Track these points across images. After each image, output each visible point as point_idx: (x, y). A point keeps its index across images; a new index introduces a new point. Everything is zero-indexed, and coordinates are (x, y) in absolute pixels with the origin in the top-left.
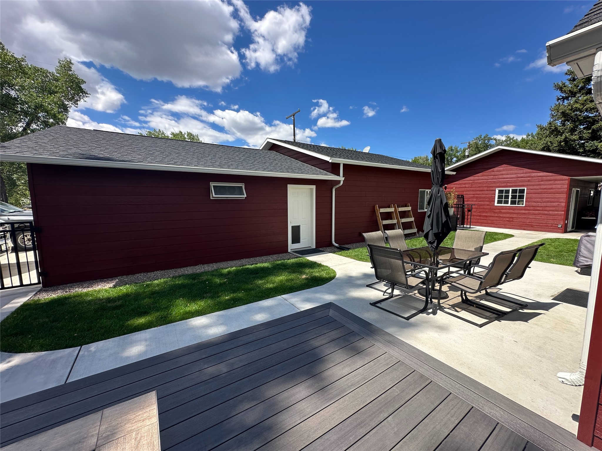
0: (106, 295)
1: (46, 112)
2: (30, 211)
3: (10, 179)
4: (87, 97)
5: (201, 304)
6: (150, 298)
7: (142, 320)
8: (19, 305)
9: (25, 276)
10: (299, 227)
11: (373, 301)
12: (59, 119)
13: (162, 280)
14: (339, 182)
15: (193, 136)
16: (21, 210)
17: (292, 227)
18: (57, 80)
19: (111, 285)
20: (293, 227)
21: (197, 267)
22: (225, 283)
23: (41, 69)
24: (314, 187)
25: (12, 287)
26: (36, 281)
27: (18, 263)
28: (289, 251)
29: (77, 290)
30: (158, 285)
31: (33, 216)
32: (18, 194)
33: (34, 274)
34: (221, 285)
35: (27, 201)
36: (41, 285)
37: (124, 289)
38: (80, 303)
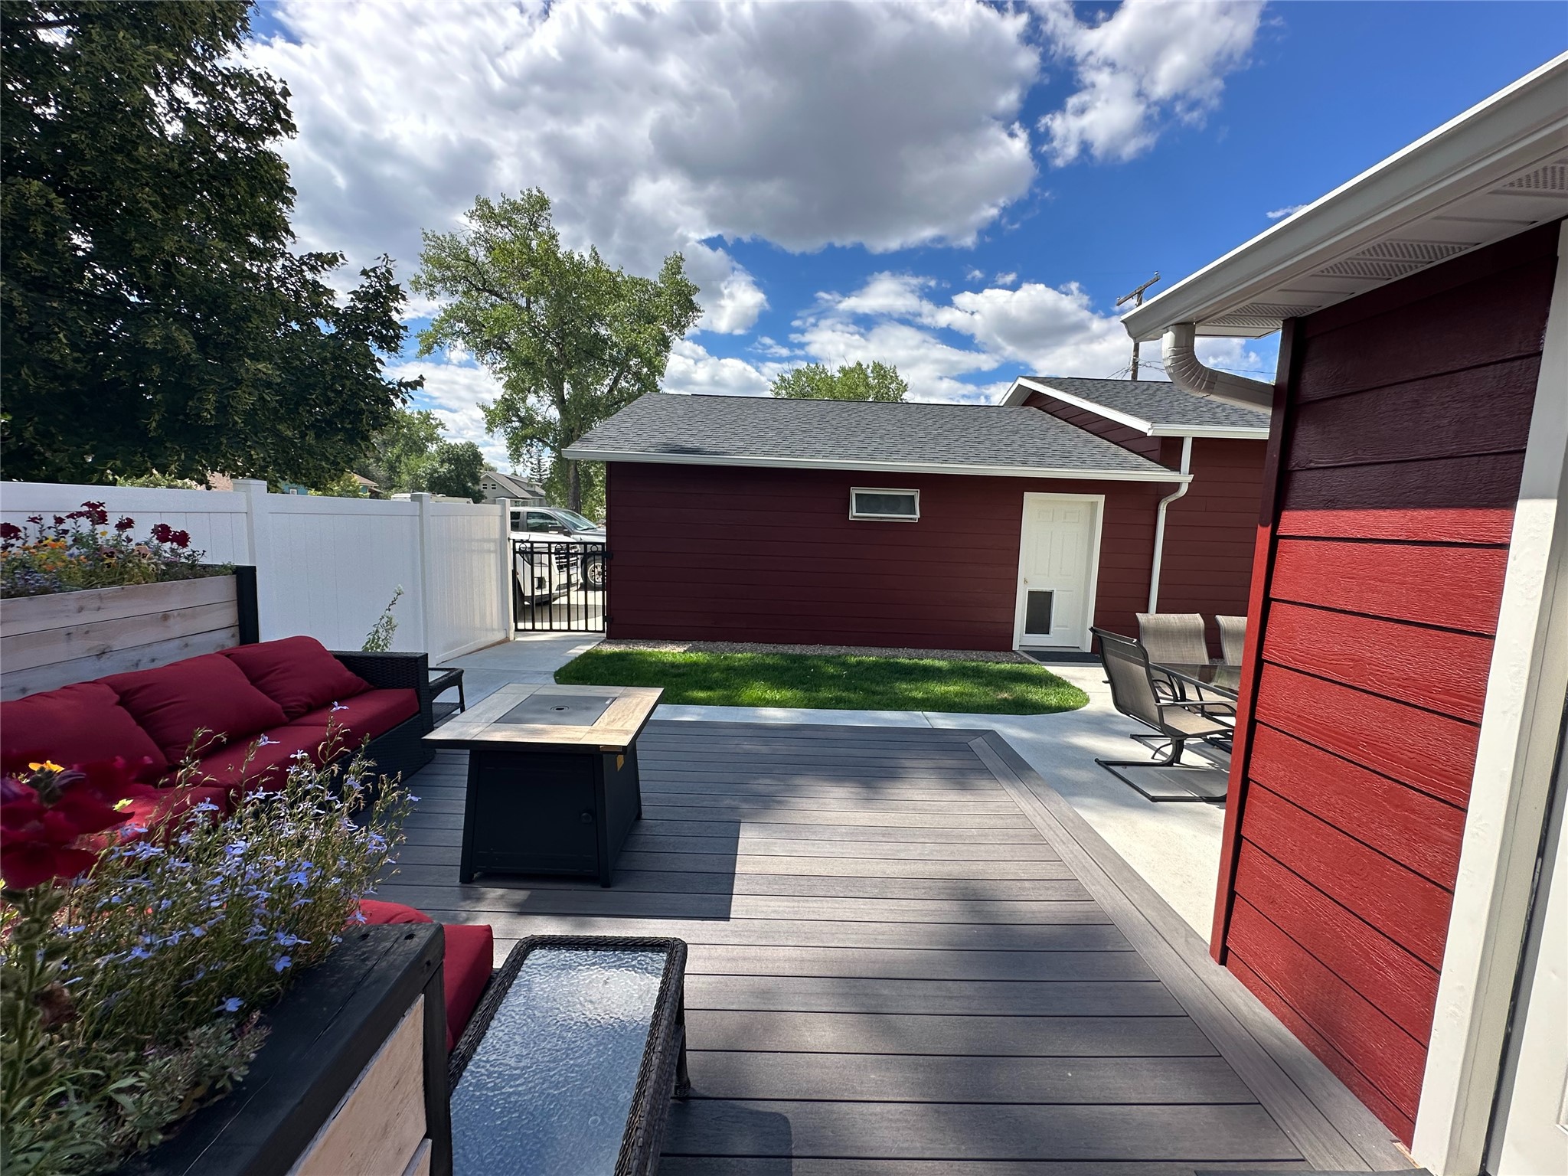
0: (670, 658)
1: (640, 357)
2: (603, 529)
3: (587, 474)
4: (698, 317)
5: (787, 694)
6: (722, 672)
7: (702, 694)
8: (582, 652)
9: (591, 621)
10: (1049, 595)
11: (1107, 757)
12: (655, 367)
13: (749, 655)
14: (1176, 486)
15: (885, 372)
16: (595, 526)
17: (1030, 593)
18: (659, 295)
19: (682, 649)
20: (1032, 595)
21: (812, 647)
22: (840, 677)
23: (641, 279)
24: (1100, 499)
25: (578, 631)
26: (601, 629)
27: (586, 605)
28: (1015, 647)
29: (642, 647)
30: (740, 660)
31: (607, 536)
32: (594, 499)
33: (600, 619)
34: (832, 677)
35: (602, 511)
36: (605, 635)
37: (694, 656)
38: (641, 662)
